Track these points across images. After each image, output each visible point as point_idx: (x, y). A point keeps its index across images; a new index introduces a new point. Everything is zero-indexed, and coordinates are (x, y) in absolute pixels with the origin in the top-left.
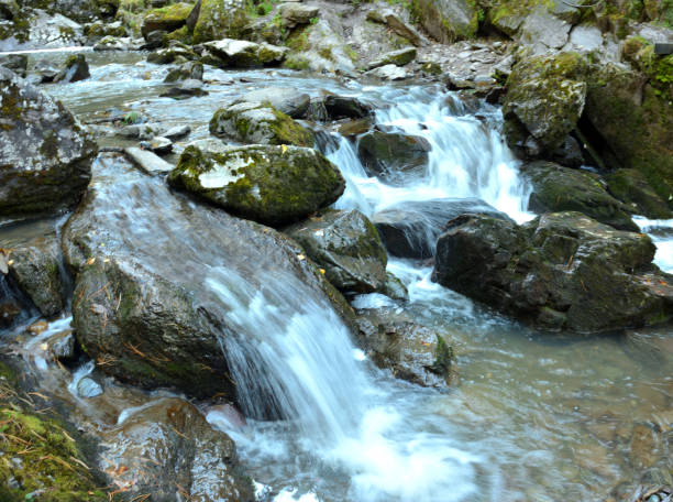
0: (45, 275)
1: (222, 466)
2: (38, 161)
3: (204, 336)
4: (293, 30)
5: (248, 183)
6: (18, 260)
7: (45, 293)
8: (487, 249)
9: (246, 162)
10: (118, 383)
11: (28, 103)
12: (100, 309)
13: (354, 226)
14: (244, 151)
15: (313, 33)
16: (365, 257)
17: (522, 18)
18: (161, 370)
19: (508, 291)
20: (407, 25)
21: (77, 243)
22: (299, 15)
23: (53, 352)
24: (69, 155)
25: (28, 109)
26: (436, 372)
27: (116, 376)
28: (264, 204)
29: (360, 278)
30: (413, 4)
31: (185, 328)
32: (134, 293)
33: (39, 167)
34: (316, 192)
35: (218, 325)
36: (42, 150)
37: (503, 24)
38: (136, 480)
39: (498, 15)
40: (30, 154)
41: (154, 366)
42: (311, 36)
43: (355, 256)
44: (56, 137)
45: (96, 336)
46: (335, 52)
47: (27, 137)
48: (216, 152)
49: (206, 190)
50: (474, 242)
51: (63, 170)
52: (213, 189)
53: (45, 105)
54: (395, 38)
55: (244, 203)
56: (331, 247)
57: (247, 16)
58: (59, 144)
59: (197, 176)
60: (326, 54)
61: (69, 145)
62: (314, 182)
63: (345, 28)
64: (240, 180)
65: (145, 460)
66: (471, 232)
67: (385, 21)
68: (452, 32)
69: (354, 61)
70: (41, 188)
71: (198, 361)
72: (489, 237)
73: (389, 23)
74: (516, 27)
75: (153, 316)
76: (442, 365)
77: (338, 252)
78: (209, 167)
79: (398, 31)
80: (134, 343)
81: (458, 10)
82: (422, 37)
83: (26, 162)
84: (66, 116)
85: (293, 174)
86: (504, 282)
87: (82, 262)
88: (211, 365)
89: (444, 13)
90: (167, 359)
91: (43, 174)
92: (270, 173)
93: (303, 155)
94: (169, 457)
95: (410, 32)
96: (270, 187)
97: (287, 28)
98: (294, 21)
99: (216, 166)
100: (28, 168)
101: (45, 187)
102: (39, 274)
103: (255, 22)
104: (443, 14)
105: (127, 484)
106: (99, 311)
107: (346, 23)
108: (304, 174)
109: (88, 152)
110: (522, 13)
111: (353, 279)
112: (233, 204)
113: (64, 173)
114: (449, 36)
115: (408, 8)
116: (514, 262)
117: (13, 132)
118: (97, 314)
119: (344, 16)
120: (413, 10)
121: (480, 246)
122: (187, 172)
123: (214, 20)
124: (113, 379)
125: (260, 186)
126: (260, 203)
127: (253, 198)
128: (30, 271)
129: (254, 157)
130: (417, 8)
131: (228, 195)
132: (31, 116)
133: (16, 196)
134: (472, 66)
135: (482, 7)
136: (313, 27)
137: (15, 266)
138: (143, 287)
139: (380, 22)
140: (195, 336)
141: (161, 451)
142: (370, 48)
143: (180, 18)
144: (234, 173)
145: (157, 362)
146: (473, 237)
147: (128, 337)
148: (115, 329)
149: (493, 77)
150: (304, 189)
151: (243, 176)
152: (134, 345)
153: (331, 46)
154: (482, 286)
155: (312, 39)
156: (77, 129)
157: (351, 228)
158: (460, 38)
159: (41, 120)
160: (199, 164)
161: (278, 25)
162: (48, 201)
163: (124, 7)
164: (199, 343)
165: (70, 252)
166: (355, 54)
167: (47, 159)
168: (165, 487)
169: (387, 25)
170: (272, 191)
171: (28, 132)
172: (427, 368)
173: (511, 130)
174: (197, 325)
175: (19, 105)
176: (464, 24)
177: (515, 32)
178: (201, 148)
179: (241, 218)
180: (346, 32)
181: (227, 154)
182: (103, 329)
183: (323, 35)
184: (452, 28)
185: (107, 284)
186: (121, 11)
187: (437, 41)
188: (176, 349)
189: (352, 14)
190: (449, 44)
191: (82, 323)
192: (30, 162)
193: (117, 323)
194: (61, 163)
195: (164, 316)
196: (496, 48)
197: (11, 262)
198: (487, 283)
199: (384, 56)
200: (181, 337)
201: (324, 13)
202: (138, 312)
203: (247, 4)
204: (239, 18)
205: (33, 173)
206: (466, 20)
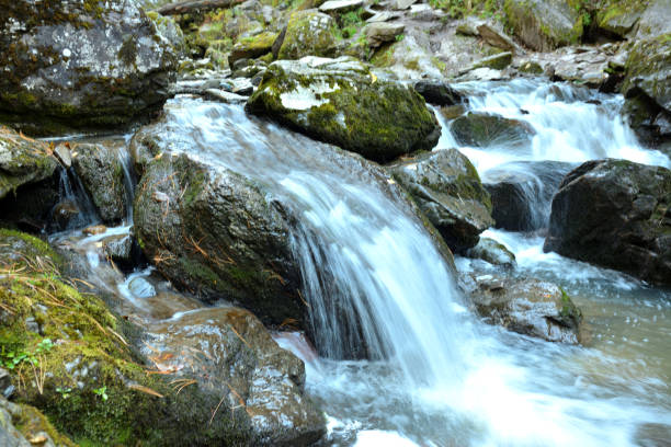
0: (109, 174)
1: (288, 383)
2: (115, 67)
3: (276, 230)
4: (377, 50)
5: (332, 108)
6: (83, 152)
7: (107, 194)
8: (622, 195)
9: (332, 87)
10: (175, 289)
11: (110, 5)
12: (162, 196)
13: (452, 165)
14: (330, 76)
15: (398, 49)
16: (464, 197)
17: (637, 15)
18: (224, 277)
19: (653, 248)
20: (501, 34)
21: (146, 143)
22: (383, 33)
23: (108, 250)
24: (147, 64)
25: (110, 10)
26: (562, 325)
27: (172, 280)
28: (349, 132)
29: (460, 216)
30: (507, 16)
31: (256, 218)
32: (202, 178)
33: (115, 74)
34: (409, 128)
35: (294, 222)
36: (120, 54)
37: (614, 24)
38: (182, 366)
39: (608, 16)
40: (107, 58)
41: (216, 270)
42: (397, 52)
43: (453, 194)
44: (135, 43)
45: (155, 226)
46: (422, 63)
47: (105, 39)
48: (300, 73)
49: (287, 111)
50: (604, 188)
51: (140, 79)
52: (295, 111)
53: (127, 9)
54: (487, 48)
55: (328, 128)
56: (426, 182)
57: (331, 37)
58: (137, 50)
59: (278, 95)
60: (413, 65)
61: (148, 53)
62: (407, 117)
63: (432, 44)
64: (324, 105)
65: (196, 350)
66: (600, 176)
67: (477, 32)
68: (553, 39)
69: (441, 71)
70: (115, 98)
71: (268, 266)
72: (626, 179)
73: (481, 35)
74: (630, 25)
75: (220, 200)
76: (571, 317)
77: (434, 188)
78: (291, 87)
79: (491, 42)
80: (197, 236)
81: (560, 16)
82: (517, 46)
83: (103, 66)
84: (147, 24)
85: (383, 106)
86: (647, 237)
87: (149, 159)
88: (282, 274)
89: (544, 19)
90: (232, 261)
91: (119, 83)
92: (358, 102)
93: (395, 87)
94: (225, 356)
95: (505, 41)
96: (357, 116)
97: (372, 48)
98: (379, 40)
99: (299, 87)
100: (105, 74)
101: (120, 98)
102: (102, 172)
103: (339, 42)
104: (542, 21)
105: (171, 368)
106: (161, 198)
107: (434, 39)
108: (395, 108)
109: (167, 64)
110: (636, 10)
111: (451, 216)
112: (315, 128)
113: (140, 84)
114: (549, 43)
115: (501, 21)
116: (660, 213)
117: (91, 31)
118: (159, 202)
119: (432, 33)
120: (507, 22)
121: (613, 191)
122: (267, 89)
123: (298, 41)
124: (169, 284)
125: (346, 113)
126: (345, 131)
127: (338, 126)
128: (94, 165)
129: (340, 83)
130: (511, 19)
131: (310, 118)
132: (112, 17)
133: (89, 103)
134: (580, 66)
135: (587, 10)
136: (399, 44)
137: (79, 158)
138: (211, 173)
139: (472, 35)
140: (266, 229)
141: (215, 346)
142: (459, 60)
143: (266, 45)
144: (318, 97)
145: (220, 263)
146: (602, 182)
147: (191, 229)
148: (177, 220)
149: (605, 71)
150: (395, 124)
151: (327, 101)
152: (196, 240)
153: (418, 58)
154: (615, 245)
155: (396, 54)
156: (157, 39)
157: (449, 166)
158: (562, 44)
159: (121, 23)
160: (281, 83)
161: (362, 44)
162: (122, 114)
163: (214, 47)
164: (271, 238)
165: (138, 151)
166: (443, 65)
167: (124, 66)
168: (217, 383)
169: (479, 37)
170: (360, 121)
171: (108, 33)
172: (550, 319)
173: (634, 107)
174: (270, 217)
175: (101, 5)
176: (567, 29)
177: (629, 30)
178: (284, 67)
179: (324, 142)
180: (434, 47)
181: (312, 76)
182: (164, 217)
183: (410, 50)
184: (553, 34)
185: (172, 173)
186: (210, 50)
187: (534, 50)
188: (243, 246)
189: (440, 30)
190: (548, 52)
191: (142, 213)
192: (107, 67)
193: (179, 212)
194: (138, 71)
195: (233, 201)
196: (606, 49)
197: (76, 154)
198: (623, 240)
199: (476, 62)
200: (251, 229)
201: (410, 30)
202: (204, 196)
203: (332, 26)
204: (324, 39)
205: (108, 80)
206: (570, 25)
